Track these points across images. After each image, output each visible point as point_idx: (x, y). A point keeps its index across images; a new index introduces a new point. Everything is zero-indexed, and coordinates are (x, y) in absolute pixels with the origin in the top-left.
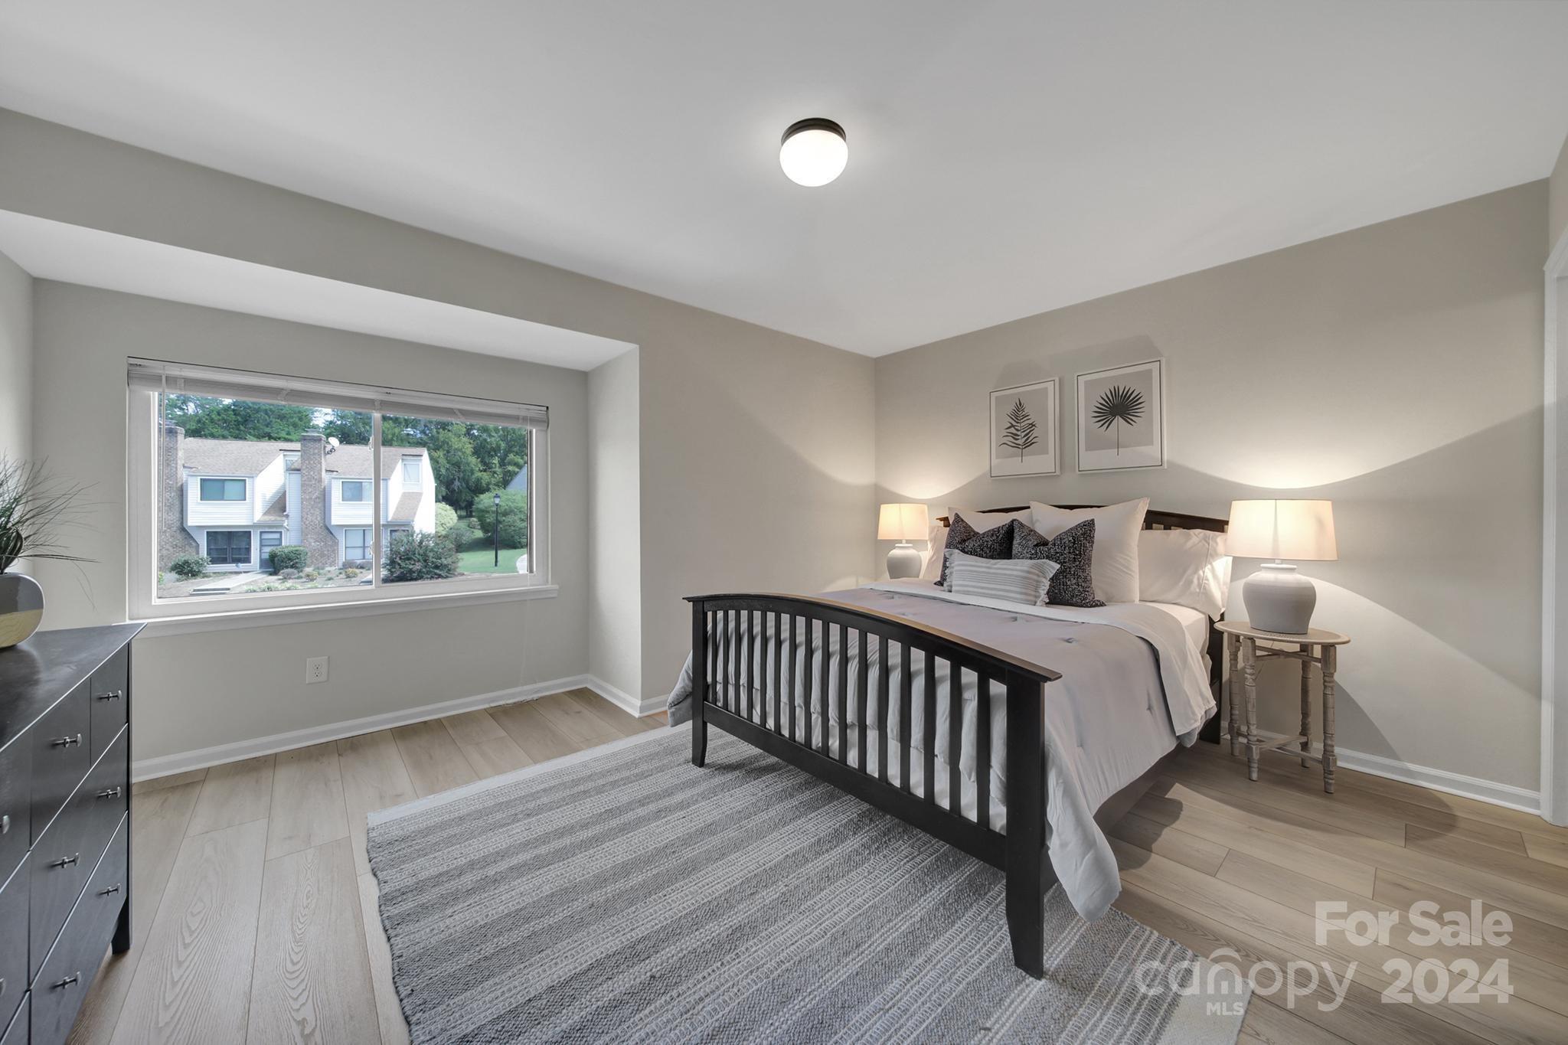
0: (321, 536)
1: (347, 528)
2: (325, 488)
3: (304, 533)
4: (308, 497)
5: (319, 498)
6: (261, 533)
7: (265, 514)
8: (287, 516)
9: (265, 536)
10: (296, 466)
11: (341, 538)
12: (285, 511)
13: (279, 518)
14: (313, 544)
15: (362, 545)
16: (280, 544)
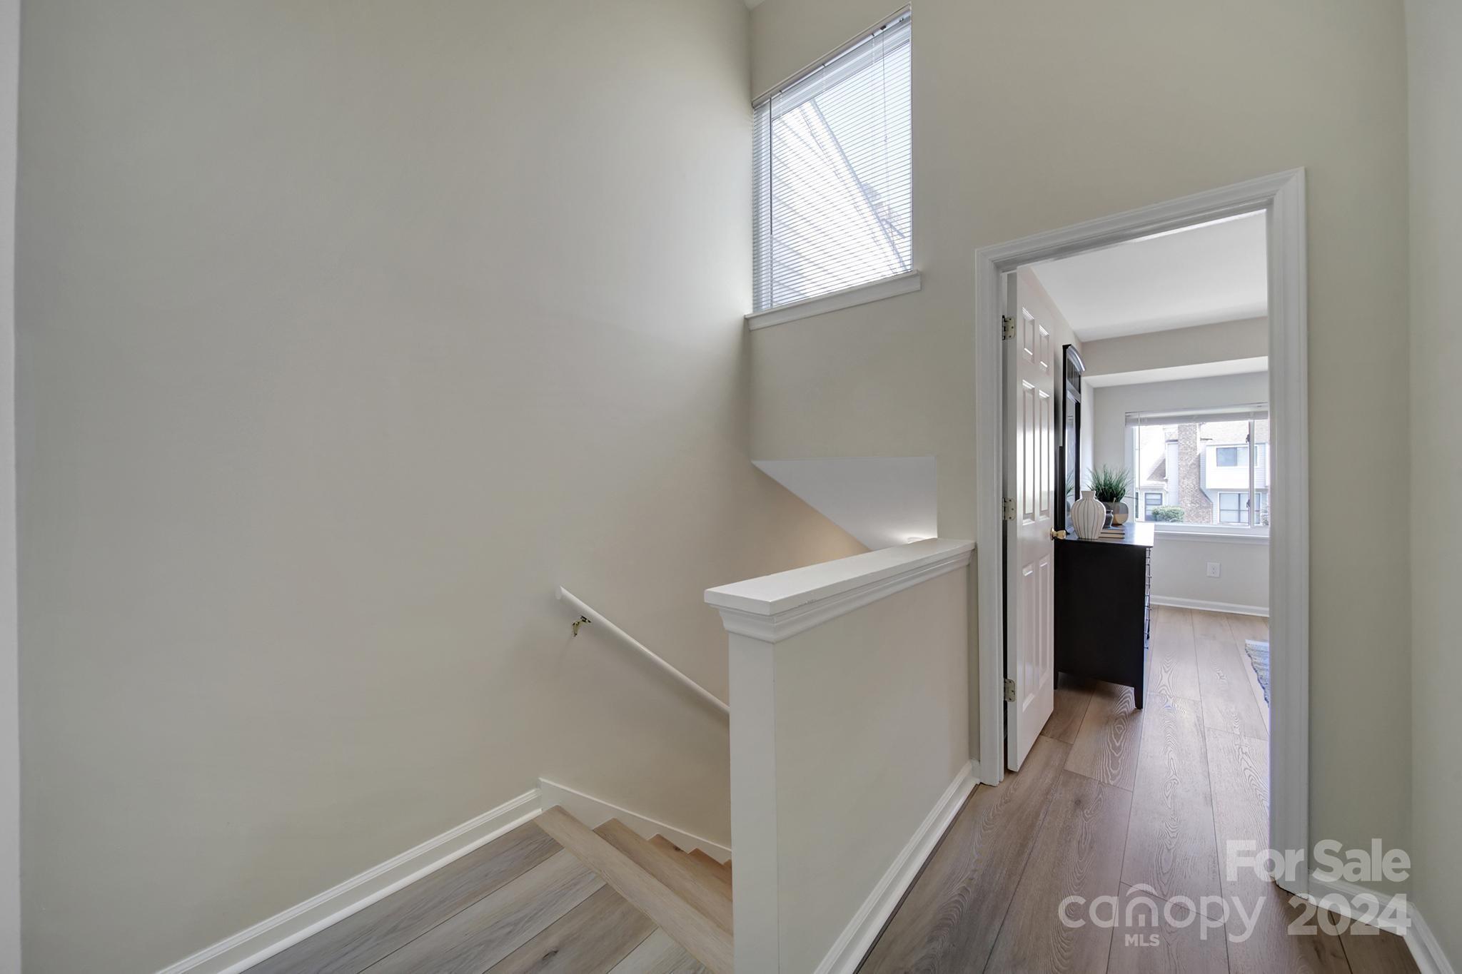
0: (1196, 499)
1: (1222, 492)
2: (1199, 455)
3: (1181, 496)
4: (1184, 464)
5: (1195, 464)
6: (1146, 494)
7: (1149, 479)
8: (1166, 480)
9: (1149, 497)
10: (1174, 437)
11: (1215, 500)
12: (1165, 476)
13: (1160, 483)
14: (1186, 506)
15: (1237, 509)
16: (1161, 504)
